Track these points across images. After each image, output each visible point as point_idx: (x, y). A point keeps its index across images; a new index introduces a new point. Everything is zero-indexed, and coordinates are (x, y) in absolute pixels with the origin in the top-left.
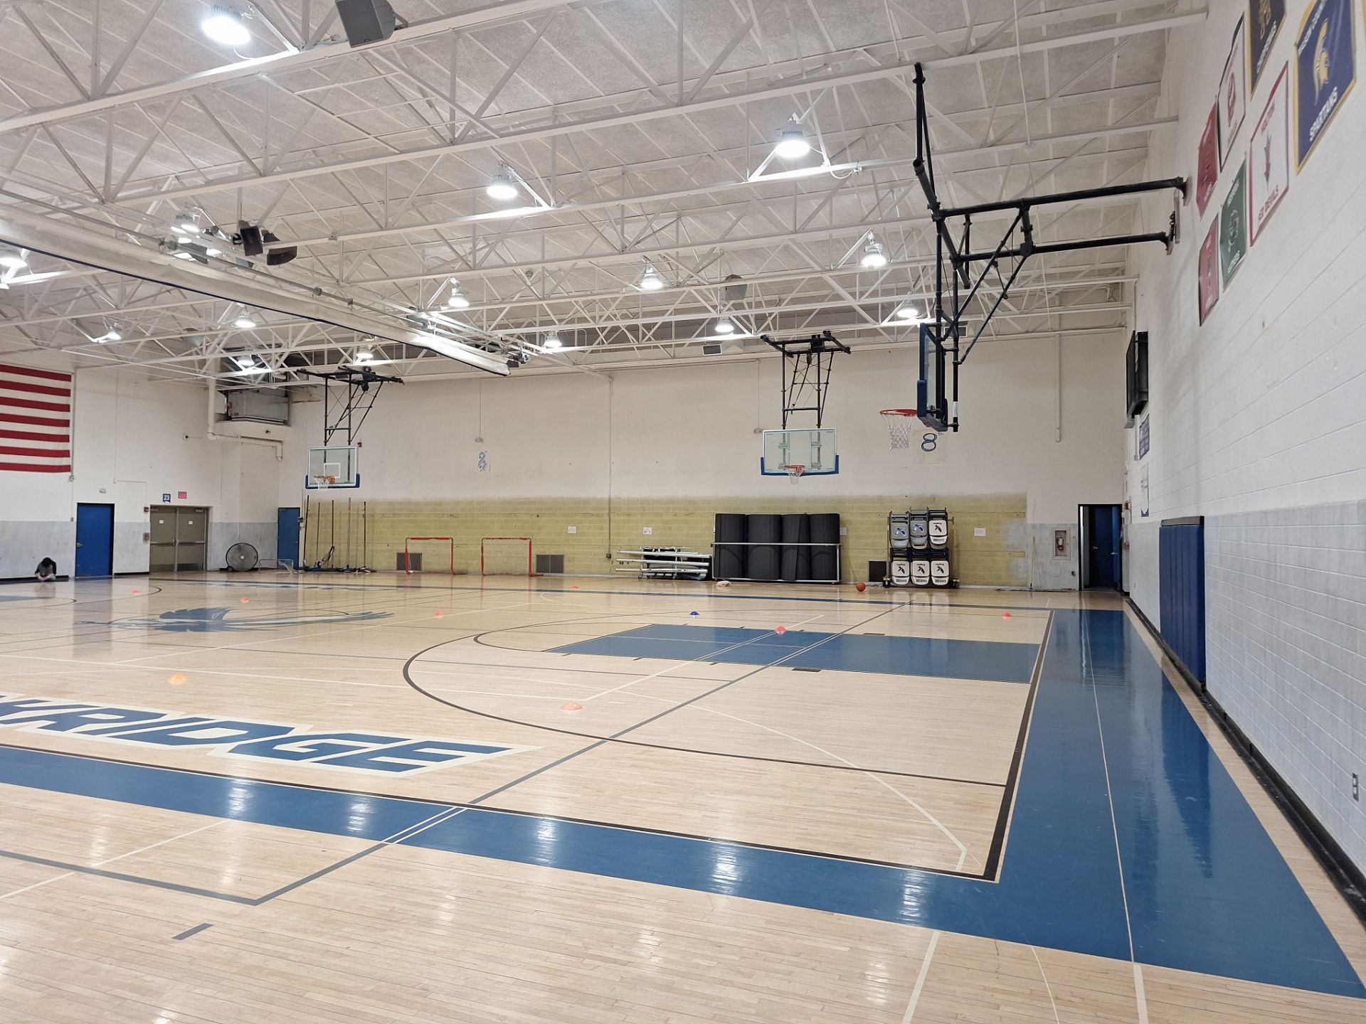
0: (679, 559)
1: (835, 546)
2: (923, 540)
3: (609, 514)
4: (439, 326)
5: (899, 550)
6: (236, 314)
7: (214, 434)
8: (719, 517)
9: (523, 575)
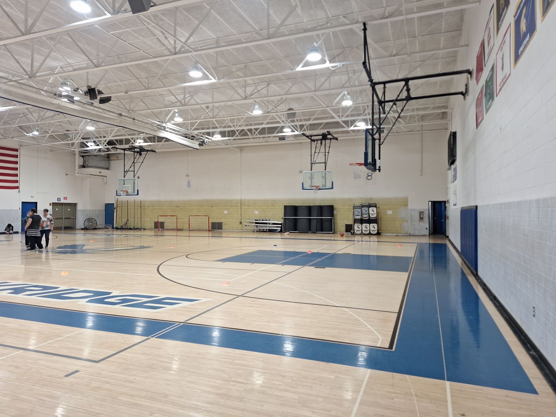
0: (269, 224)
1: (332, 218)
2: (367, 216)
3: (241, 206)
4: (170, 129)
5: (357, 220)
6: (87, 124)
7: (78, 173)
8: (286, 207)
9: (206, 230)
